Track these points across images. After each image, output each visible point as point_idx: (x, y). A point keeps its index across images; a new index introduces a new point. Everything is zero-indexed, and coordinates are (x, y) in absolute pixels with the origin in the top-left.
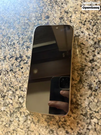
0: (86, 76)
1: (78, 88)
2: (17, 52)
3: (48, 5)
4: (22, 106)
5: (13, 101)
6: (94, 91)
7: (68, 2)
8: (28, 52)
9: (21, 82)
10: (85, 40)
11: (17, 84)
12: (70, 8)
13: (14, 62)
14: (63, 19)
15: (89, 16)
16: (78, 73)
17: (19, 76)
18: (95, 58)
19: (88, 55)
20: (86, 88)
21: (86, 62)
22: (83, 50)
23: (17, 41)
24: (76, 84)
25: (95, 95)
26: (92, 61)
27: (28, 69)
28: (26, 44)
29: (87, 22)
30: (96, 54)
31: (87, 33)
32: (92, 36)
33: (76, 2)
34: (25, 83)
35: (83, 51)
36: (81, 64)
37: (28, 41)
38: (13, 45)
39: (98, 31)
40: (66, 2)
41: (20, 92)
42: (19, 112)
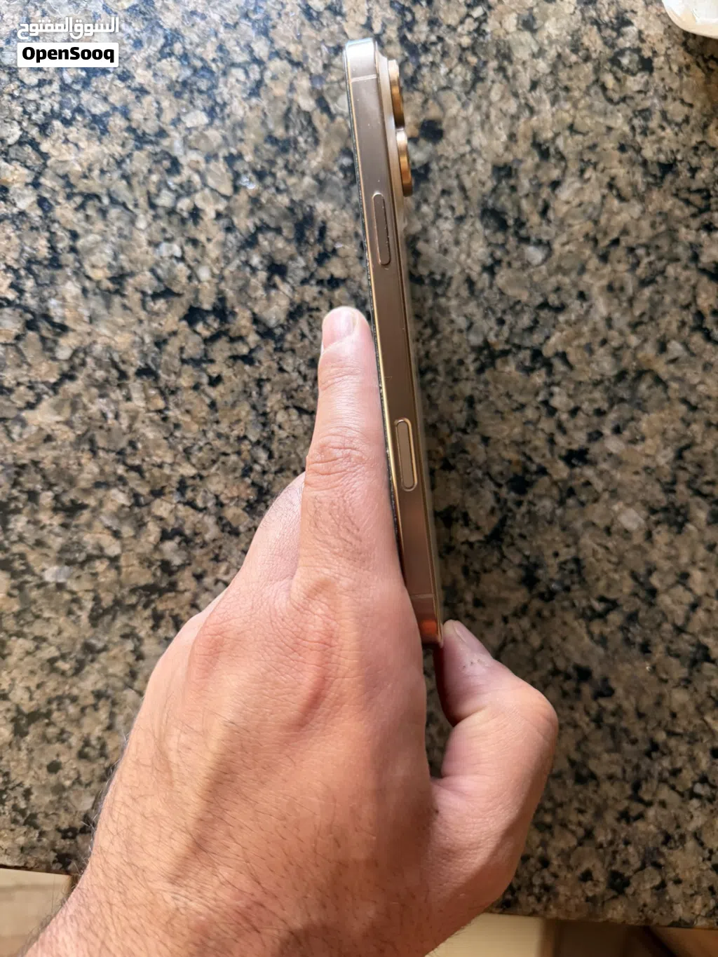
0: (526, 521)
1: (477, 566)
2: (204, 274)
3: (454, 54)
4: (173, 586)
5: (123, 547)
6: (541, 596)
7: (567, 89)
8: (269, 299)
9: (197, 455)
10: (583, 341)
11: (169, 459)
12: (567, 133)
13: (175, 328)
14: (512, 182)
15: (639, 219)
16: (496, 494)
17: (187, 418)
18: (595, 449)
19: (569, 425)
20: (511, 573)
21: (548, 456)
22: (556, 389)
23: (221, 206)
24: (471, 545)
25: (539, 614)
26: (577, 457)
27: (250, 395)
28: (271, 243)
29: (619, 252)
30: (607, 431)
31: (601, 307)
32: (621, 333)
33: (605, 114)
34: (213, 470)
35: (552, 394)
36: (523, 459)
37: (285, 232)
38: (190, 223)
39: (652, 319)
40: (556, 81)
41: (180, 507)
42: (148, 613)
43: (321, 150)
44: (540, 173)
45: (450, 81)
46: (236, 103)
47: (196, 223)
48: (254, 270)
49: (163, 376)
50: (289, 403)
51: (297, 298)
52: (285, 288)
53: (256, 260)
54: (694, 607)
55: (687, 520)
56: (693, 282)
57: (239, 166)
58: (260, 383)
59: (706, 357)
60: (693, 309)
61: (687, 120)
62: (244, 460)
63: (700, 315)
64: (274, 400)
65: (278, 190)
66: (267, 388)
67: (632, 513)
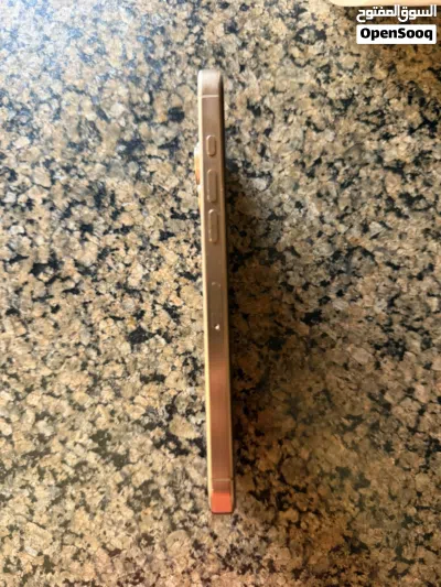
0: (284, 368)
1: (254, 407)
2: (40, 241)
4: (48, 451)
5: (13, 428)
6: (304, 421)
7: (266, 65)
8: (83, 248)
9: (50, 361)
10: (305, 237)
11: (33, 367)
12: (271, 94)
13: (26, 279)
14: (237, 137)
15: (333, 142)
16: (259, 353)
17: (40, 337)
18: (326, 310)
19: (304, 296)
20: (279, 408)
21: (293, 320)
22: (290, 273)
23: (45, 195)
24: (247, 392)
25: (304, 435)
26: (314, 318)
27: (80, 314)
28: (80, 212)
29: (322, 168)
30: (332, 296)
31: (314, 210)
32: (332, 225)
33: (296, 75)
34: (62, 368)
35: (288, 277)
36: (275, 325)
37: (88, 204)
38: (27, 210)
39: (354, 210)
41: (45, 397)
42: (35, 470)
43: (104, 144)
44: (255, 126)
45: (184, 79)
46: (46, 126)
47: (31, 209)
48: (71, 232)
49: (23, 312)
50: (107, 315)
51: (102, 245)
52: (93, 239)
53: (72, 225)
54: (421, 412)
55: (405, 350)
56: (381, 177)
57: (53, 167)
58: (85, 305)
59: (400, 229)
60: (384, 196)
61: (357, 66)
62: (81, 359)
63: (390, 200)
64: (96, 315)
65: (80, 177)
66: (90, 307)
67: (362, 351)
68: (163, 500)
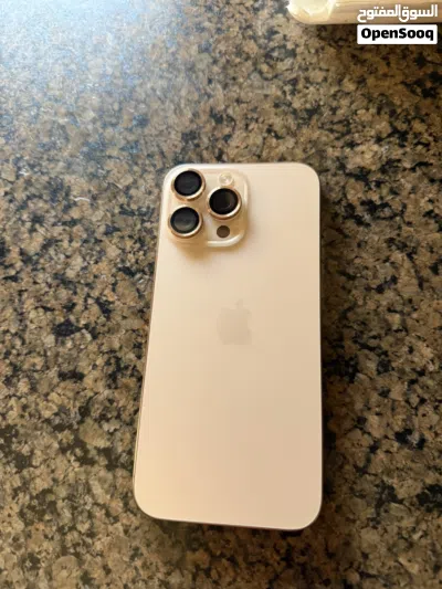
3: (157, 74)
7: (234, 79)
12: (235, 104)
14: (196, 142)
15: (293, 148)
23: (8, 189)
27: (14, 302)
28: (35, 205)
33: (262, 88)
40: (226, 75)
43: (70, 145)
44: (216, 133)
45: (154, 90)
48: (23, 222)
50: (37, 305)
51: (49, 235)
52: (41, 230)
53: (25, 217)
56: (342, 184)
57: (21, 164)
58: (20, 293)
60: (344, 203)
61: (325, 79)
63: (351, 207)
64: (29, 303)
65: (42, 173)
66: (25, 295)
68: (59, 515)
